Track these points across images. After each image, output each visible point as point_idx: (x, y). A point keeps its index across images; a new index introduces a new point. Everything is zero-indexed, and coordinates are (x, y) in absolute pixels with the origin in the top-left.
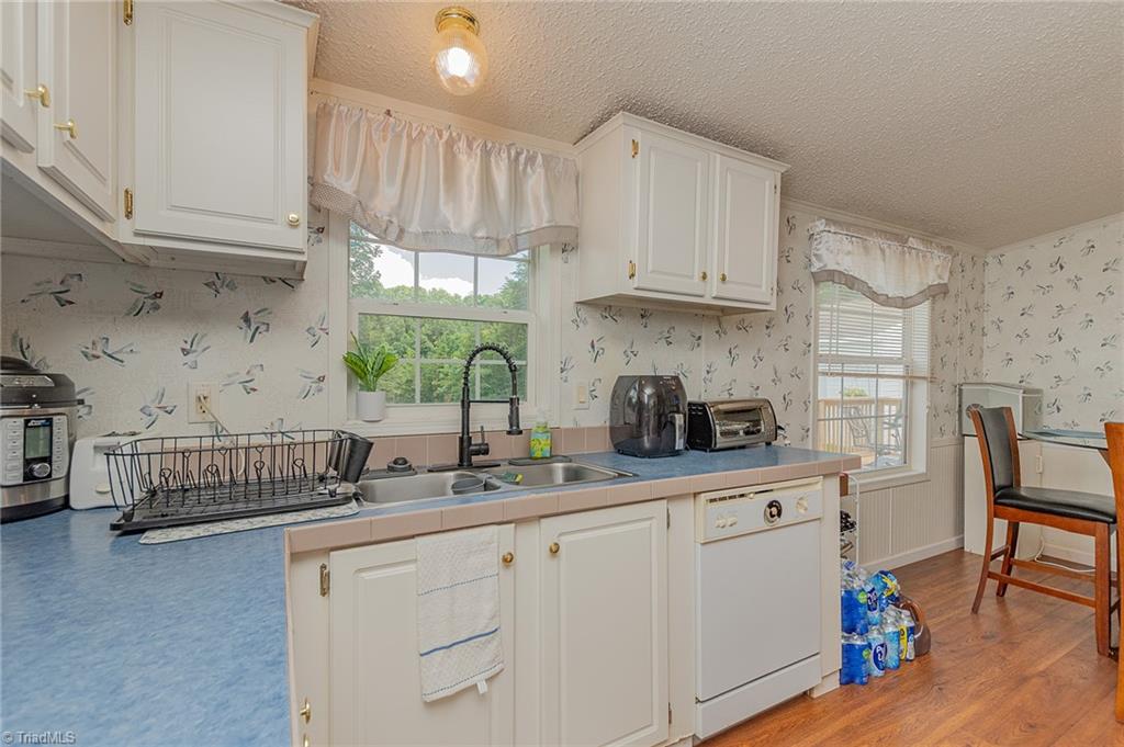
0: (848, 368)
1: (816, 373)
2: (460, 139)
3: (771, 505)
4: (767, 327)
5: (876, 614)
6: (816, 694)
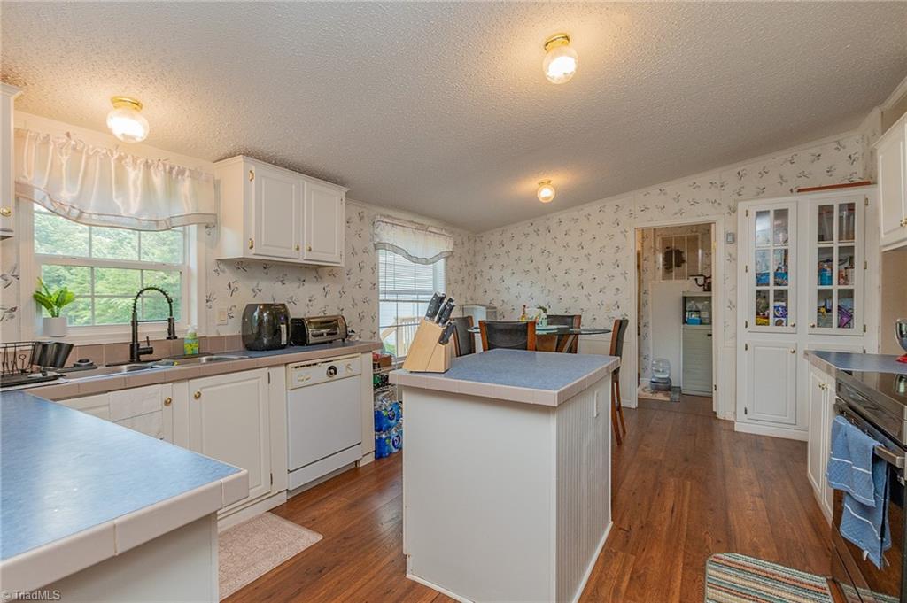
1: (378, 301)
2: (127, 157)
3: (330, 368)
4: (347, 275)
5: (394, 421)
6: (361, 464)
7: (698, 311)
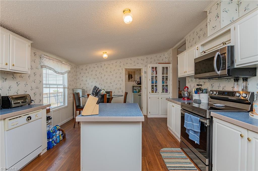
0: (51, 86)
1: (43, 88)
3: (28, 118)
4: (29, 77)
5: (55, 134)
6: (41, 154)
7: (136, 90)
